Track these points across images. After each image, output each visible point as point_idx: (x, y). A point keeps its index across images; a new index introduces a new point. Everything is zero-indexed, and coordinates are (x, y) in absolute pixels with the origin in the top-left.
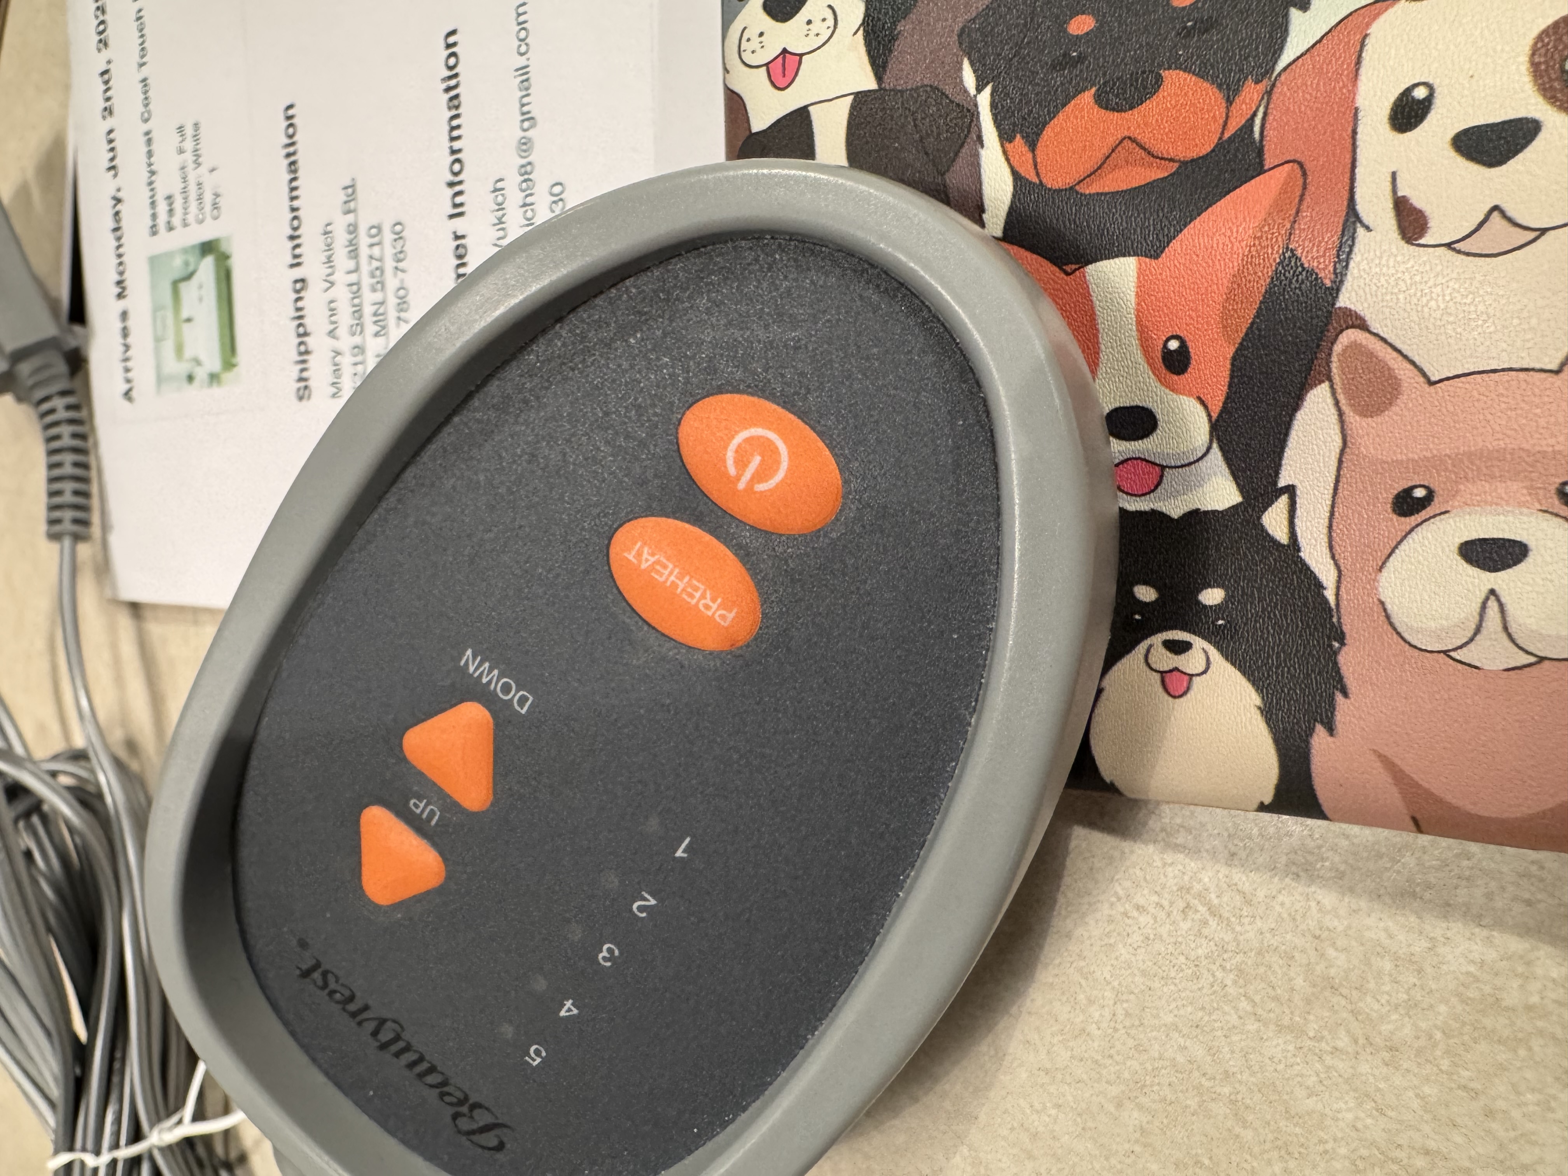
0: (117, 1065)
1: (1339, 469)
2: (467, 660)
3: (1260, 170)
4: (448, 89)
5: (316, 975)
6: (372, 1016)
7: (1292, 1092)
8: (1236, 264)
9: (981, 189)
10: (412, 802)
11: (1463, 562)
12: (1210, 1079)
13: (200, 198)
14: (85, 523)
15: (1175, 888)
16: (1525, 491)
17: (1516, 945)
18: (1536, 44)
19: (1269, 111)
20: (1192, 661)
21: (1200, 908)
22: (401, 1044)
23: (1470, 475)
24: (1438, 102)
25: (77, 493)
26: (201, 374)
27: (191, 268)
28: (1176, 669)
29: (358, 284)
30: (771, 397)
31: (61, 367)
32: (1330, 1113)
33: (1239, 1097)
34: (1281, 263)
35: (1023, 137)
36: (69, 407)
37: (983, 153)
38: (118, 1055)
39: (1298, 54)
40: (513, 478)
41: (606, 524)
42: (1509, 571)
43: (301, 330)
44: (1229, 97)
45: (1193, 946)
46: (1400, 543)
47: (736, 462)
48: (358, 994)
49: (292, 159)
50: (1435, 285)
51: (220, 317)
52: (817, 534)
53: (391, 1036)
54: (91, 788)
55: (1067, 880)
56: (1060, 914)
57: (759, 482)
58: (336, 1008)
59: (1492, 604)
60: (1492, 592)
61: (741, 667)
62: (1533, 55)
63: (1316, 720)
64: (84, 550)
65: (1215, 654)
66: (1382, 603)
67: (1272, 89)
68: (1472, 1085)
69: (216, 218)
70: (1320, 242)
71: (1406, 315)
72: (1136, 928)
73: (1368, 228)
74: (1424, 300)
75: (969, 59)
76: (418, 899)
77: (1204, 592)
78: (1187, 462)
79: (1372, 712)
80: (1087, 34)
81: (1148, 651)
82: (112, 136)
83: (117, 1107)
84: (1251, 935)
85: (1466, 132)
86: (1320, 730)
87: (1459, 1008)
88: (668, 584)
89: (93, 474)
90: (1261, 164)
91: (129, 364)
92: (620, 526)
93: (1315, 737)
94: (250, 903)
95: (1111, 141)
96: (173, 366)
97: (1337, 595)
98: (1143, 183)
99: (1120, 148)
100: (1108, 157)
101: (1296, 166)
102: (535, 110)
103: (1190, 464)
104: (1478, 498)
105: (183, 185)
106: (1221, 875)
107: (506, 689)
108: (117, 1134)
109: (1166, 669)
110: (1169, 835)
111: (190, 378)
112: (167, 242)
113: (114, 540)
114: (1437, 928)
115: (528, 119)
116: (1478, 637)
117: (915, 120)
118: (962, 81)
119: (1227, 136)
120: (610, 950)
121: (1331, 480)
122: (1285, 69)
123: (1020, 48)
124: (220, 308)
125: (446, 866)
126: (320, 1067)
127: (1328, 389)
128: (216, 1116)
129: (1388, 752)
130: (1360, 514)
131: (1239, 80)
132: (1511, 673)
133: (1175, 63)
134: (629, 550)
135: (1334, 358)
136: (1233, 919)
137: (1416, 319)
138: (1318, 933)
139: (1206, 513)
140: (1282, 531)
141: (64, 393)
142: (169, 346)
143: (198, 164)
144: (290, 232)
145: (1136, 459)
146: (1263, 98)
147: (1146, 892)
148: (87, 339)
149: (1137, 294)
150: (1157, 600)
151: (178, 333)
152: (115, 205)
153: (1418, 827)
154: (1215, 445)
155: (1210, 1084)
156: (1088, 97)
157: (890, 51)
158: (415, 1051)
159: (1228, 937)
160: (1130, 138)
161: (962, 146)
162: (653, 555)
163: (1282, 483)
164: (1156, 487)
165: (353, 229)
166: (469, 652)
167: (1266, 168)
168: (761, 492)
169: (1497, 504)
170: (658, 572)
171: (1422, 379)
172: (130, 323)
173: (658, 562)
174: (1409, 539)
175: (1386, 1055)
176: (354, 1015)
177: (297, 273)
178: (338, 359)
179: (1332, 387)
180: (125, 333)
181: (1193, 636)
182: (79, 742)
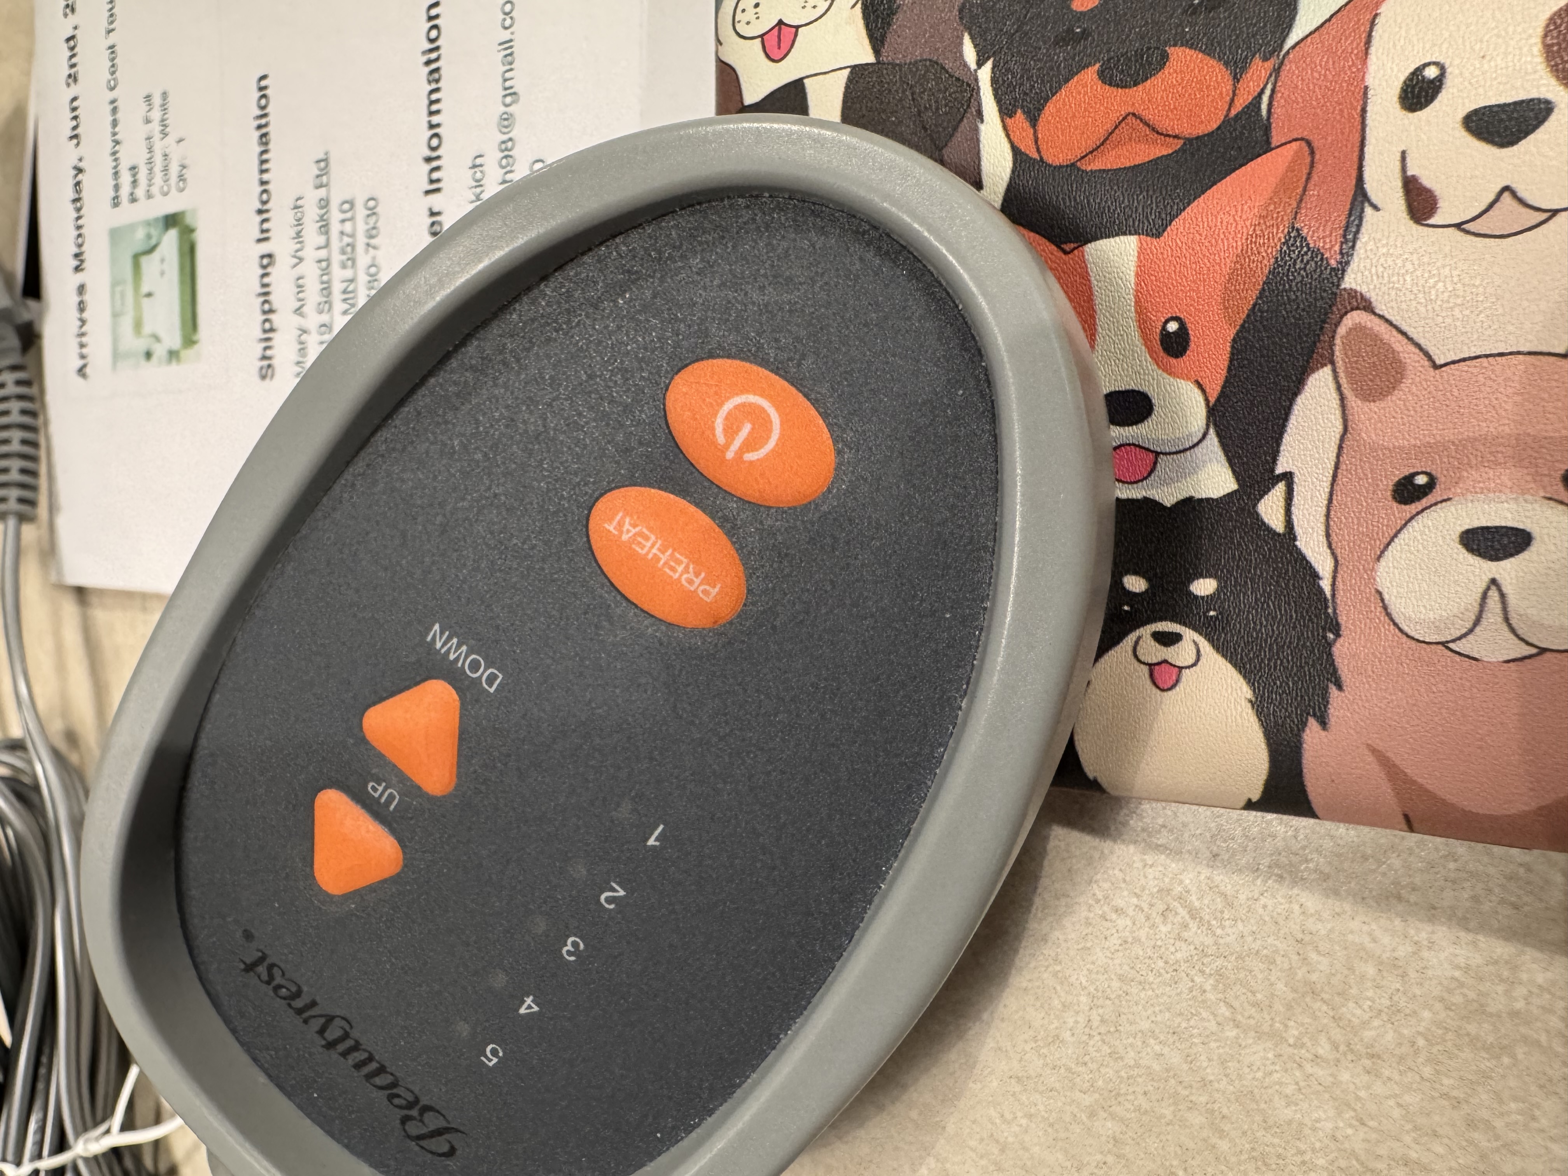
0: (43, 1071)
1: (1338, 456)
2: (435, 635)
3: (1266, 147)
4: (428, 63)
5: (262, 969)
6: (319, 1012)
7: (1271, 1100)
8: (1239, 243)
9: (979, 165)
10: (371, 784)
11: (1464, 551)
12: (1186, 1088)
13: (166, 169)
14: (32, 503)
15: (1155, 890)
16: (1529, 478)
17: (1502, 949)
18: (1548, 26)
19: (1278, 88)
20: (1182, 653)
21: (1180, 910)
22: (349, 1043)
23: (1474, 462)
24: (1449, 81)
25: (23, 471)
26: (160, 351)
27: (153, 242)
28: (1165, 661)
29: (327, 260)
30: (764, 363)
31: (13, 341)
32: (1309, 1124)
33: (1216, 1106)
34: (1286, 243)
35: (1024, 112)
36: (19, 383)
37: (982, 127)
38: (44, 1060)
39: (1307, 32)
40: (490, 443)
41: (586, 493)
42: (1512, 560)
43: (266, 307)
44: (1236, 74)
45: (1172, 949)
46: (1399, 531)
47: (725, 431)
48: (305, 989)
49: (264, 131)
50: (1444, 266)
51: (182, 293)
52: (806, 507)
53: (338, 1033)
54: (26, 780)
55: (1044, 882)
56: (1035, 915)
57: (748, 451)
58: (279, 1003)
59: (1494, 594)
60: (1494, 581)
61: (724, 646)
62: (1546, 36)
63: (1308, 714)
64: (29, 532)
65: (1205, 646)
66: (1380, 593)
67: (1279, 68)
68: (1455, 1093)
69: (182, 190)
70: (1327, 221)
71: (1412, 297)
72: (1114, 931)
73: (1376, 208)
74: (1432, 281)
75: (970, 34)
76: (371, 889)
77: (1196, 583)
78: (1181, 448)
79: (1367, 705)
80: (1092, 10)
81: (1137, 643)
82: (75, 104)
83: (40, 1115)
84: (1231, 939)
85: (1476, 112)
86: (1312, 723)
87: (1443, 1015)
88: (650, 556)
89: (43, 453)
90: (1268, 142)
91: (84, 340)
92: (601, 495)
93: (1307, 730)
94: (194, 892)
95: (1115, 117)
96: (132, 343)
97: (1333, 585)
98: (1147, 160)
99: (1123, 124)
100: (1111, 133)
101: (1303, 144)
102: (518, 85)
103: (1185, 450)
104: (1481, 485)
105: (149, 156)
106: (1202, 877)
107: (475, 666)
108: (40, 1144)
109: (1155, 661)
110: (1150, 835)
111: (148, 355)
112: (128, 214)
113: (61, 522)
114: (1422, 932)
115: (510, 94)
116: (1478, 629)
117: (913, 94)
118: (962, 56)
119: (1233, 113)
120: (575, 944)
121: (1331, 466)
122: (1293, 47)
123: (1023, 24)
124: (182, 282)
125: (404, 853)
126: (261, 1067)
127: (1330, 372)
128: (145, 1126)
129: (1380, 746)
130: (1359, 502)
131: (1246, 57)
132: (1511, 664)
133: (1181, 39)
134: (610, 520)
135: (1338, 341)
136: (1214, 922)
137: (1423, 301)
138: (1300, 936)
139: (1201, 500)
140: (1277, 519)
141: (14, 368)
142: (127, 322)
143: (165, 134)
144: (258, 206)
145: (1129, 445)
146: (1271, 75)
147: (1126, 893)
148: (41, 314)
149: (1137, 275)
150: (1147, 591)
151: (138, 307)
152: (76, 175)
153: (1410, 825)
154: (1212, 431)
155: (1186, 1093)
156: (1090, 74)
157: (889, 24)
158: (365, 1050)
159: (1209, 941)
160: (1134, 114)
161: (961, 120)
162: (634, 526)
163: (1279, 470)
164: (1149, 475)
165: (324, 204)
166: (437, 627)
167: (1273, 146)
168: (751, 462)
169: (1500, 491)
170: (639, 543)
171: (1427, 363)
172: (87, 297)
173: (640, 534)
174: (1409, 527)
175: (1367, 1062)
176: (299, 1012)
177: (265, 248)
178: (304, 337)
179: (1334, 371)
180: (82, 307)
181: (1183, 628)
182: (16, 732)
